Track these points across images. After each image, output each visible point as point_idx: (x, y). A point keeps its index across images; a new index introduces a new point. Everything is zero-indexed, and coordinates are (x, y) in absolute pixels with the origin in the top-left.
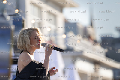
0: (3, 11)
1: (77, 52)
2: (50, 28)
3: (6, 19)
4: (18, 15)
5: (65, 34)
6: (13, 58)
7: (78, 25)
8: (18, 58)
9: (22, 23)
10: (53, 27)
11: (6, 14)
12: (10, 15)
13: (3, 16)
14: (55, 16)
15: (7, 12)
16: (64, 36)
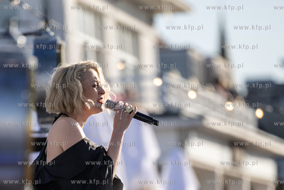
0: (7, 23)
1: (190, 119)
2: (123, 62)
3: (15, 43)
4: (47, 33)
5: (160, 75)
6: (36, 135)
7: (190, 54)
8: (47, 135)
9: (57, 51)
10: (131, 60)
11: (15, 30)
12: (26, 34)
13: (7, 35)
14: (135, 34)
15: (19, 27)
16: (158, 82)
